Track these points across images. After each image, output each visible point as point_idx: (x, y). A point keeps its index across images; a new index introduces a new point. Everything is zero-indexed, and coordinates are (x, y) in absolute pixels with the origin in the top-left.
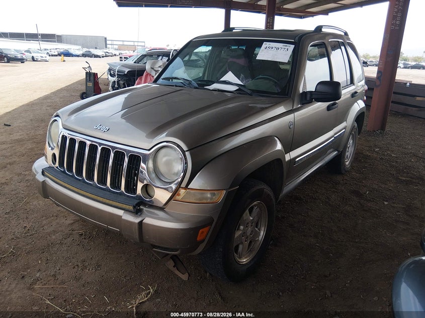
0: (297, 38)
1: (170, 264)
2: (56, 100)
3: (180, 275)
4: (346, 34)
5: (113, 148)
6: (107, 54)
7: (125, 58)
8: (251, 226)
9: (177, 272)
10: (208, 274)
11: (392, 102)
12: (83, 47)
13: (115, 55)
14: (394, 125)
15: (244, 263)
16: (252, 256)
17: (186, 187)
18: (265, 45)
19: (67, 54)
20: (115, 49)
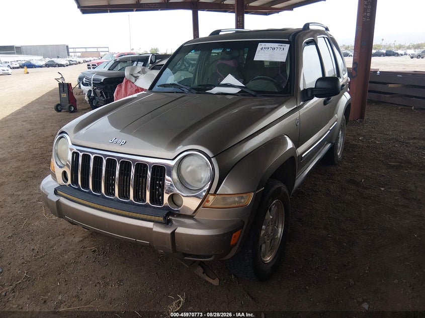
0: (291, 37)
1: (199, 271)
2: (30, 114)
3: (211, 281)
4: (327, 29)
5: (134, 161)
6: (71, 62)
7: (93, 65)
8: (272, 224)
9: (208, 279)
10: (233, 277)
11: (369, 91)
12: (44, 57)
13: (79, 63)
14: (371, 113)
15: (268, 262)
16: (273, 254)
17: (215, 193)
18: (260, 46)
19: (30, 66)
20: (78, 57)
